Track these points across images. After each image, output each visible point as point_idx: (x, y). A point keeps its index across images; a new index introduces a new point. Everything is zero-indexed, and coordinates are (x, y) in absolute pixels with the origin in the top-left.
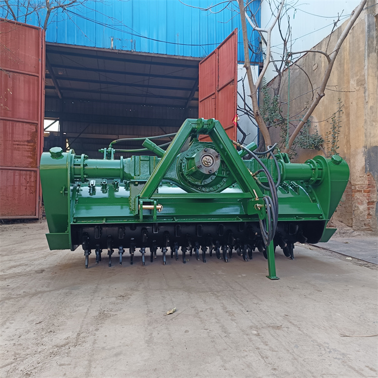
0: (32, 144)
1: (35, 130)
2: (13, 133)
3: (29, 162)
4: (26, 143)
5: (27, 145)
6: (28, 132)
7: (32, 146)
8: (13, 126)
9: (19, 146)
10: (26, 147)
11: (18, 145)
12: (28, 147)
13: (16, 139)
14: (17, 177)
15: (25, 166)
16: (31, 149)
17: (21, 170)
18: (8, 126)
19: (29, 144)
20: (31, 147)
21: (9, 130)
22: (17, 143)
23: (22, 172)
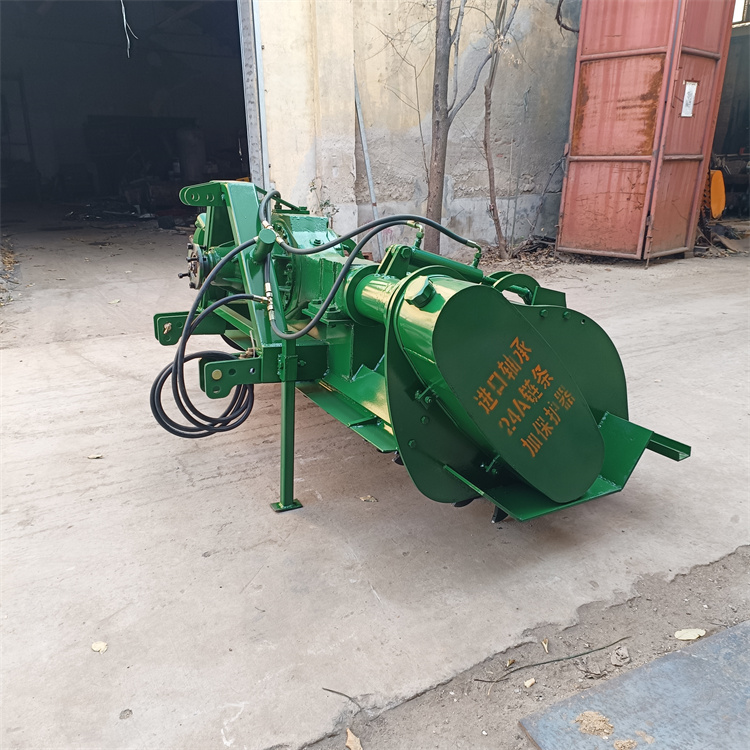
0: (650, 102)
1: (659, 69)
2: (618, 84)
3: (638, 144)
4: (639, 102)
5: (640, 106)
6: (646, 76)
7: (649, 106)
8: (619, 69)
9: (625, 111)
10: (638, 110)
11: (624, 108)
12: (642, 110)
13: (623, 96)
14: (615, 176)
15: (631, 151)
16: (647, 113)
17: (623, 161)
18: (611, 72)
19: (645, 103)
20: (647, 110)
21: (613, 79)
22: (623, 104)
23: (624, 164)
